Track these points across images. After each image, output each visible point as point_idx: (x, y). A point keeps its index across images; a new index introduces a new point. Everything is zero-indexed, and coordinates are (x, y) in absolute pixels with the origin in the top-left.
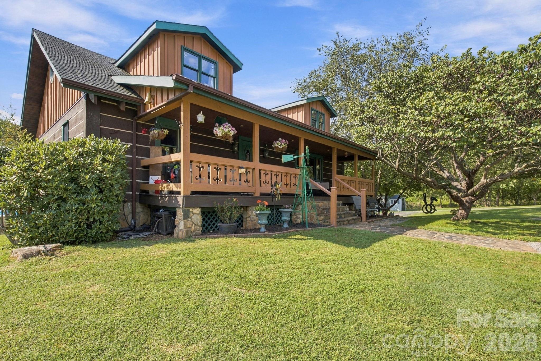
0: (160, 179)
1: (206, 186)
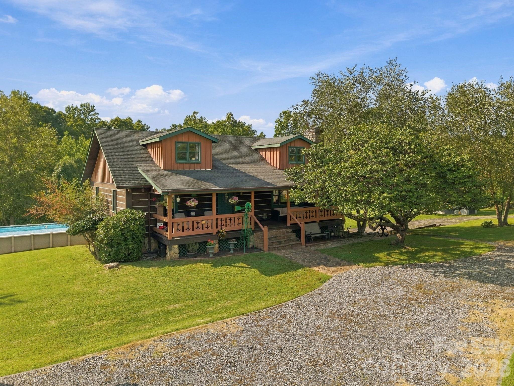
0: (162, 225)
1: (181, 234)
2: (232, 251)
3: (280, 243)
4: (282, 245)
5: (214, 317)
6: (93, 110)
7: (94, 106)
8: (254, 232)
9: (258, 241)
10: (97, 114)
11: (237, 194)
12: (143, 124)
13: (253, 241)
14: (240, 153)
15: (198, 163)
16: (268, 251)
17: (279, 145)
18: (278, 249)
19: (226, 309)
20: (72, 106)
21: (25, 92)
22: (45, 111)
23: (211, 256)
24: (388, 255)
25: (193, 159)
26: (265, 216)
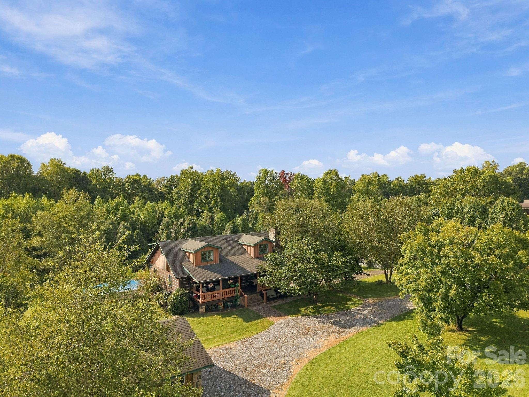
1: (206, 301)
2: (230, 308)
3: (253, 302)
4: (254, 304)
5: (226, 342)
6: (112, 171)
7: (112, 168)
8: (240, 297)
9: (242, 302)
10: (115, 174)
11: (232, 279)
12: (148, 177)
13: (239, 301)
14: (232, 247)
15: (212, 260)
16: (247, 307)
17: (254, 245)
18: (253, 306)
19: (231, 338)
20: (96, 169)
21: (60, 159)
22: (75, 173)
23: (220, 311)
24: (306, 309)
25: (209, 259)
26: (246, 285)
